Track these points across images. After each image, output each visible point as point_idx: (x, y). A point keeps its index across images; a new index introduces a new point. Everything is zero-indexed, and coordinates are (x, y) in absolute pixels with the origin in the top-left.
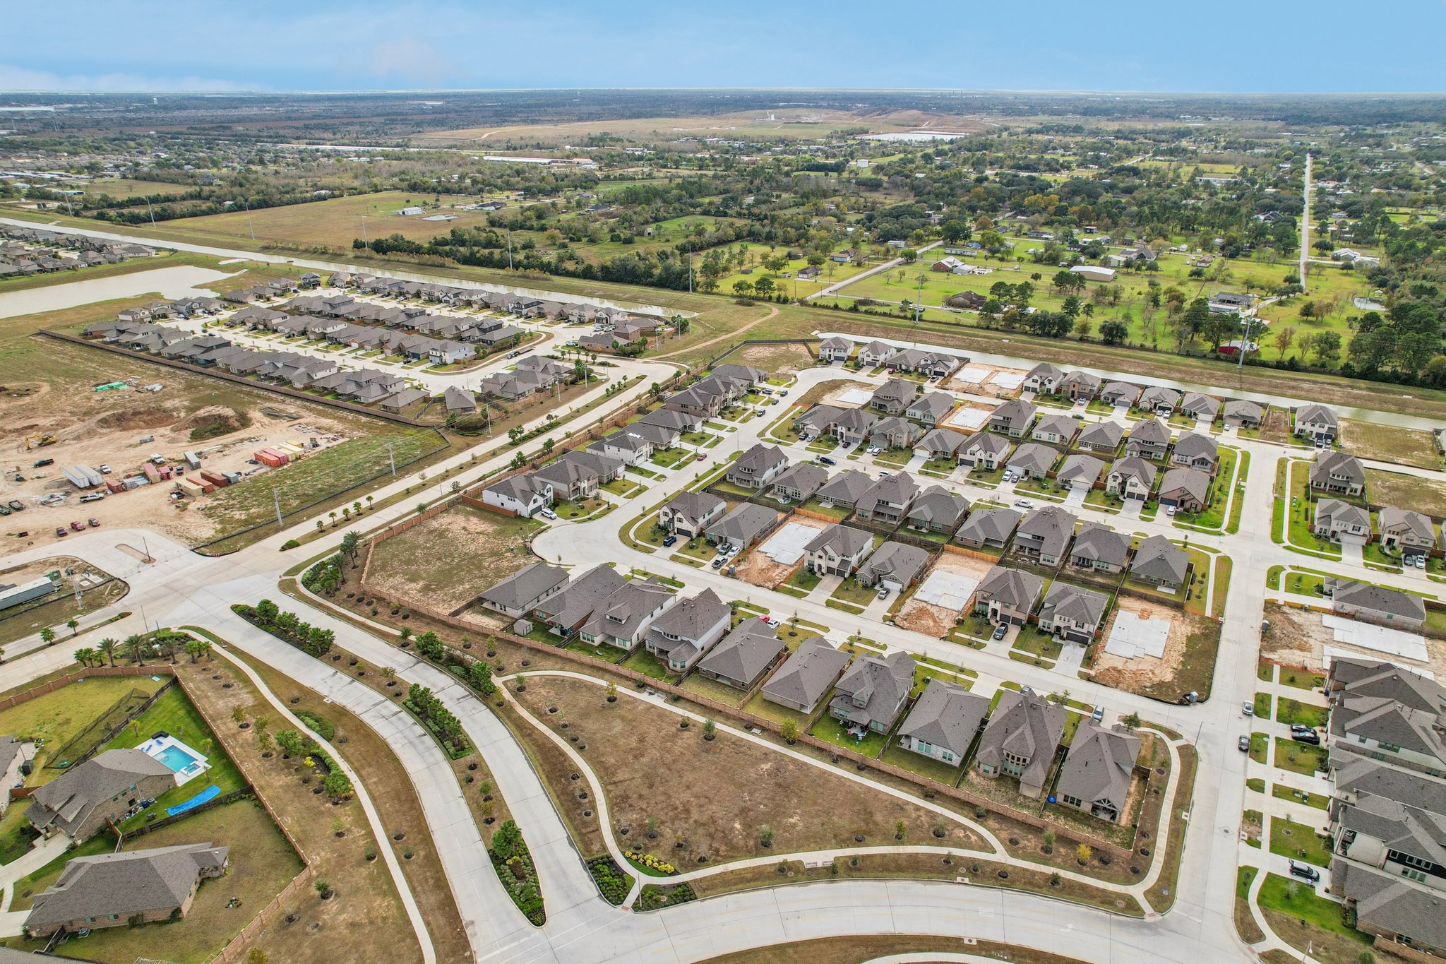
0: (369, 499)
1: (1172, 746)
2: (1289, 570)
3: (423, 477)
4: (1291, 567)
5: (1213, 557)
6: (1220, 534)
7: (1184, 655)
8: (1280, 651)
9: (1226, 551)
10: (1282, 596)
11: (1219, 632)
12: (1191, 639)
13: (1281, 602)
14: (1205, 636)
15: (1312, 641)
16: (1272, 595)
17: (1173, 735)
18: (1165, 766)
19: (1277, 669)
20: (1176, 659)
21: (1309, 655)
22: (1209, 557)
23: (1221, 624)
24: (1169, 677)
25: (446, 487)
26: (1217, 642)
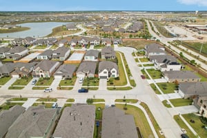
25: (181, 52)
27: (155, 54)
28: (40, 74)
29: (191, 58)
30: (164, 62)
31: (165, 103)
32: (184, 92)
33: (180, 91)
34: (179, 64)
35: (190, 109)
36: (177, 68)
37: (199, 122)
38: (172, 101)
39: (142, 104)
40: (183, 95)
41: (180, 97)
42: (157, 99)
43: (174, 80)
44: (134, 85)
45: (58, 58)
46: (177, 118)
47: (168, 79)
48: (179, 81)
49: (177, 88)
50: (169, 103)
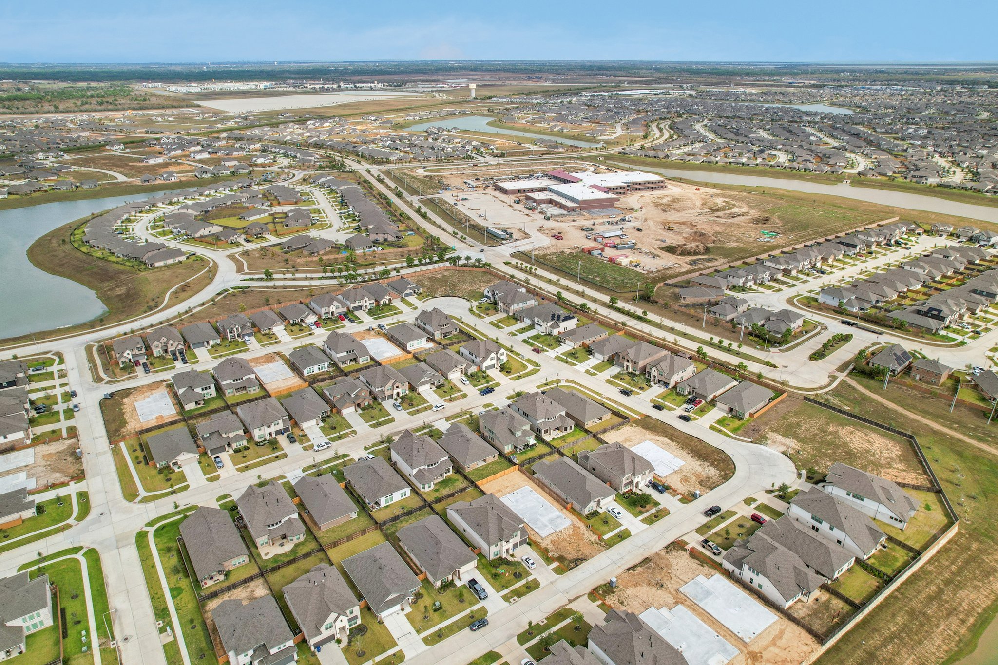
0: (536, 269)
1: (107, 379)
2: (71, 521)
3: (559, 280)
4: (69, 526)
5: (143, 493)
6: (150, 524)
7: (124, 413)
8: (65, 447)
9: (136, 507)
10: (72, 489)
11: (109, 438)
12: (124, 423)
13: (72, 483)
14: (117, 430)
15: (43, 463)
16: (81, 486)
17: (109, 382)
18: (106, 370)
19: (65, 434)
20: (127, 409)
21: (45, 453)
22: (147, 490)
23: (110, 443)
24: (125, 400)
25: (554, 290)
26: (107, 431)
27: (521, 305)
28: (395, 392)
29: (579, 301)
30: (553, 319)
31: (587, 372)
32: (602, 353)
33: (596, 354)
34: (573, 317)
35: (615, 370)
36: (572, 324)
37: (627, 378)
38: (594, 368)
39: (567, 381)
40: (601, 357)
41: (599, 362)
42: (578, 372)
43: (580, 343)
44: (537, 365)
45: (355, 360)
46: (608, 382)
47: (572, 344)
48: (587, 342)
49: (589, 351)
50: (592, 371)
